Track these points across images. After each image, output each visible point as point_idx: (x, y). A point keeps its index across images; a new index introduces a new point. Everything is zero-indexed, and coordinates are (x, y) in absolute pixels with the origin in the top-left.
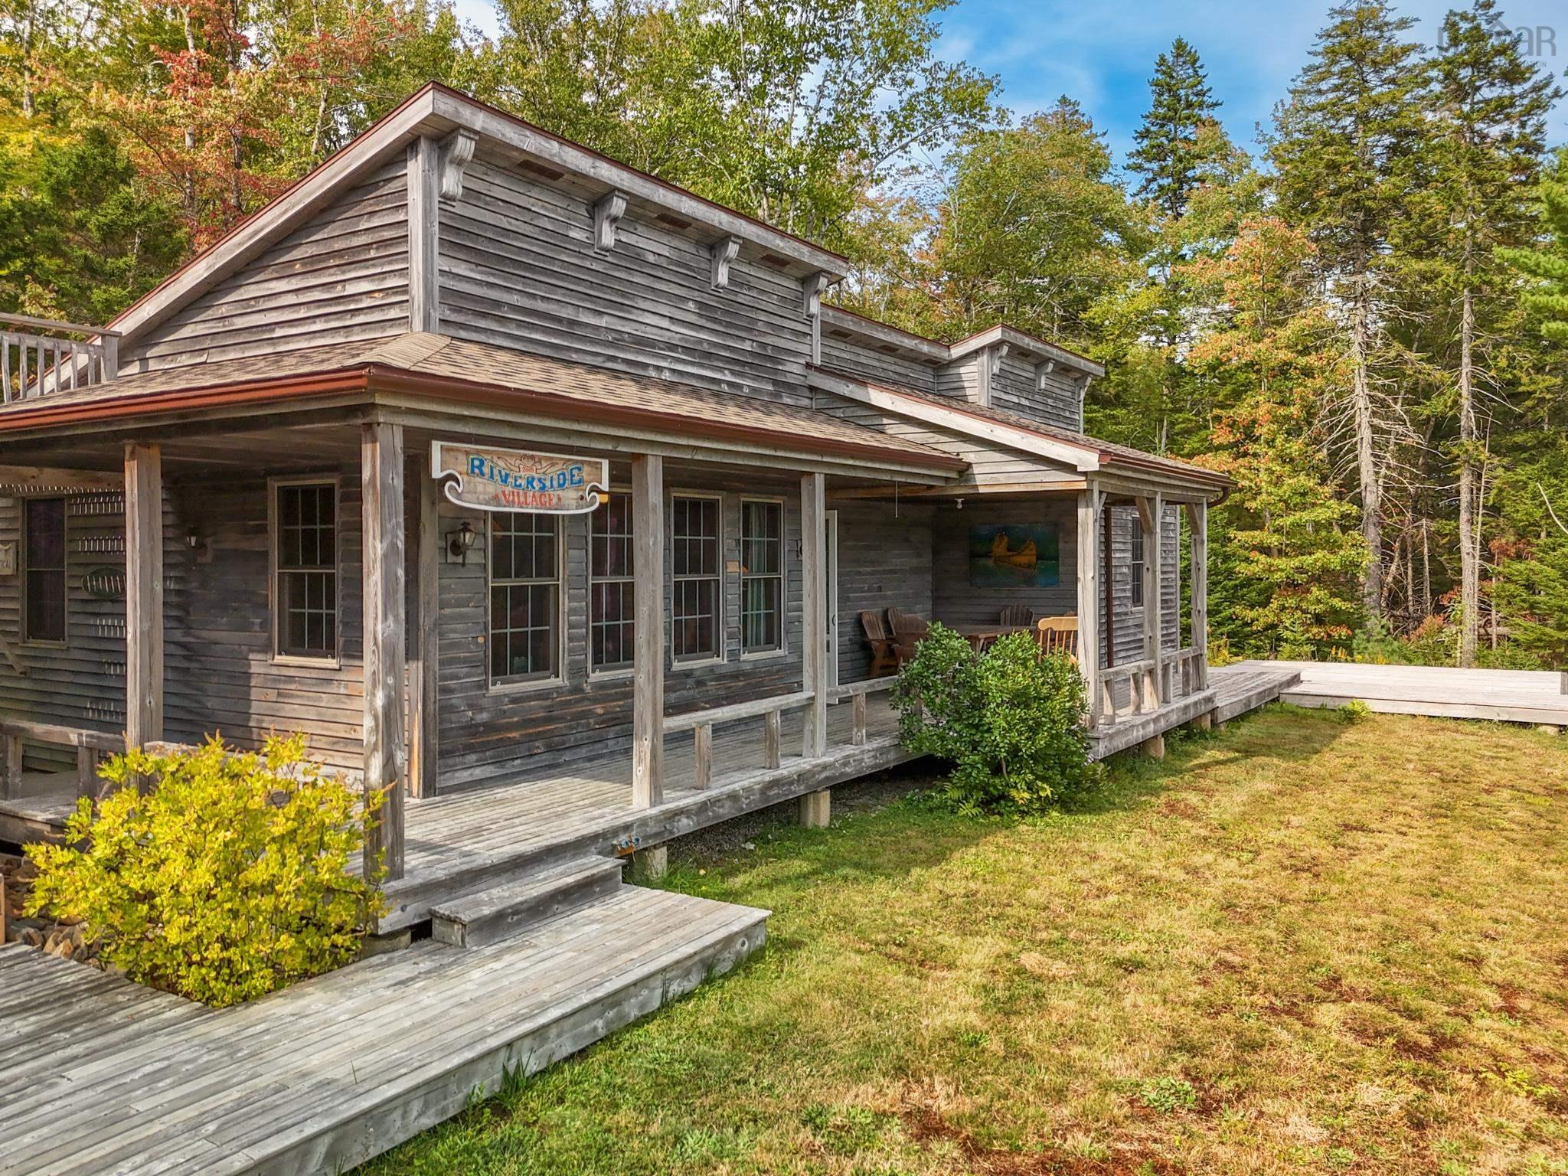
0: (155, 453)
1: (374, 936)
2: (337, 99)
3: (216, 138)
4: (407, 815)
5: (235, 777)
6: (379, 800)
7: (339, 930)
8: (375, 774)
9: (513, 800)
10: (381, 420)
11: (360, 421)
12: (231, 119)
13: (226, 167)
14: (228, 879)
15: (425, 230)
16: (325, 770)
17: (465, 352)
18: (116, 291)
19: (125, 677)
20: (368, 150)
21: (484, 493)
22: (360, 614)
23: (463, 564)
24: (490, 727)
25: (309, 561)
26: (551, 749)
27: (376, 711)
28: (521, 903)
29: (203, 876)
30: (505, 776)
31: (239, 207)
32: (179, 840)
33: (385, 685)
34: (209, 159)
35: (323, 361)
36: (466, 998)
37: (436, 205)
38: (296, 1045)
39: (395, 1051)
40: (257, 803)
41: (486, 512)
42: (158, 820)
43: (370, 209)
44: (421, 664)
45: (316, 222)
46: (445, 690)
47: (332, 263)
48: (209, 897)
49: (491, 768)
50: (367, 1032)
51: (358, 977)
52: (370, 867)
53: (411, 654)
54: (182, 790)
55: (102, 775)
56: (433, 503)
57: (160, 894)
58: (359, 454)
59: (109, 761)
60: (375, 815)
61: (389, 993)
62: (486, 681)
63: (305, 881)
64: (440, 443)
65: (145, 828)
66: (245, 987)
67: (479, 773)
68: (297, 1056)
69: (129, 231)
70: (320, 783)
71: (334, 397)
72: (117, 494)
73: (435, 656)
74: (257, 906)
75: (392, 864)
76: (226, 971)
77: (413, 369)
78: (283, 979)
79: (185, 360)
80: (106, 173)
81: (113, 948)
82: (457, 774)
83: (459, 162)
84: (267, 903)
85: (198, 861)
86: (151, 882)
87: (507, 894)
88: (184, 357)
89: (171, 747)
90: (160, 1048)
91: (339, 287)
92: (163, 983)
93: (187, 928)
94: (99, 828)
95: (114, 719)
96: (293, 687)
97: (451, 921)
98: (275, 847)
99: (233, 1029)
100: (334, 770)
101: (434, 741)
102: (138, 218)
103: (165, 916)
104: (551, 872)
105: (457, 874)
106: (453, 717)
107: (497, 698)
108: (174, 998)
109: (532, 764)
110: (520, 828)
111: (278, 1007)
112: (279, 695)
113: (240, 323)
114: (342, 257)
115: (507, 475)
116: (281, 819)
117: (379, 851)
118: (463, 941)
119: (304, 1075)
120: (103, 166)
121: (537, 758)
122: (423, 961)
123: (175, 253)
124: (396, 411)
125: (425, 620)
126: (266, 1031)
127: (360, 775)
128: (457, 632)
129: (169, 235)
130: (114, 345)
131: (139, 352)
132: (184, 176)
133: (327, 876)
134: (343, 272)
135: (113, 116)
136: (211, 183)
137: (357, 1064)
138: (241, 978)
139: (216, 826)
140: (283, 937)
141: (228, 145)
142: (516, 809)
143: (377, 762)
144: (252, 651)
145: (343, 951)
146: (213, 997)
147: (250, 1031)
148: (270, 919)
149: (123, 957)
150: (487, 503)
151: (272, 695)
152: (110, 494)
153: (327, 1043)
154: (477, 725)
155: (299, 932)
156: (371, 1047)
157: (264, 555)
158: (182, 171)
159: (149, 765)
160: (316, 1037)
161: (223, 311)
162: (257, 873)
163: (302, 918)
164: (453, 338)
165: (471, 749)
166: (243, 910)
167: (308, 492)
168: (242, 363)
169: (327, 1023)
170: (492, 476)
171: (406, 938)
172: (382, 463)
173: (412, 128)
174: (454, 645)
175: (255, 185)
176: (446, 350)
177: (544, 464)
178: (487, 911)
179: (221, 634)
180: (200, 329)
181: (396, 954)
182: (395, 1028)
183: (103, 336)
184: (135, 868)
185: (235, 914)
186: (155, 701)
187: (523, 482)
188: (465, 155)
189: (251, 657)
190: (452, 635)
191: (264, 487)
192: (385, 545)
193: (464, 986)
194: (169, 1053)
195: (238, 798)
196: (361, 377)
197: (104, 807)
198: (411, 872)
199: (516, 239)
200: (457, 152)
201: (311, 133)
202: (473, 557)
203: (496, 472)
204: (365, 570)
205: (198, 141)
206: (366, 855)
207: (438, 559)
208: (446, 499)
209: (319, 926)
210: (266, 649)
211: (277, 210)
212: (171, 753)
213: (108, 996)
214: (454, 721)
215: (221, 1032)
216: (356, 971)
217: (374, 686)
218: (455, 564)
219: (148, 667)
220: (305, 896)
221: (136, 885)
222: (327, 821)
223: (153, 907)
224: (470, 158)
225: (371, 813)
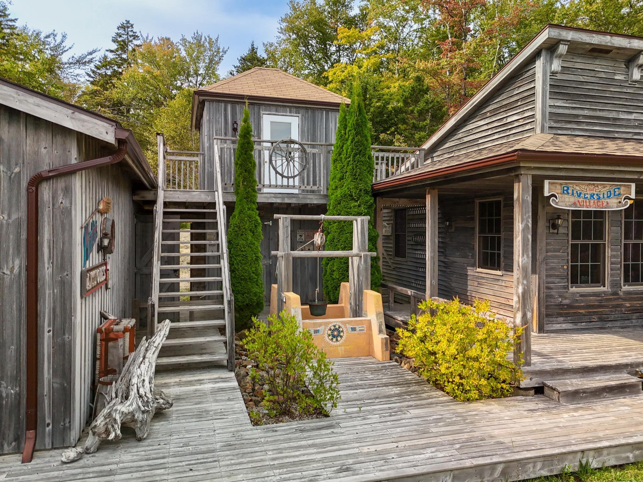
0: (436, 192)
1: (519, 388)
2: (504, 43)
3: (458, 70)
4: (532, 339)
5: (464, 314)
6: (520, 331)
7: (504, 382)
8: (518, 320)
9: (582, 341)
10: (522, 173)
11: (513, 174)
12: (463, 61)
13: (461, 80)
14: (462, 353)
15: (543, 89)
16: (497, 316)
17: (561, 139)
18: (423, 134)
19: (425, 272)
20: (519, 60)
21: (569, 202)
22: (512, 253)
23: (557, 233)
24: (570, 306)
25: (491, 231)
26: (601, 320)
27: (519, 294)
28: (587, 389)
29: (453, 350)
30: (578, 329)
31: (465, 94)
32: (445, 335)
33: (523, 284)
34: (455, 79)
35: (498, 151)
36: (561, 425)
37: (549, 77)
38: (488, 424)
39: (529, 438)
40: (472, 325)
41: (568, 210)
42: (437, 326)
43: (519, 85)
44: (537, 276)
45: (497, 95)
46: (548, 288)
47: (502, 110)
48: (455, 358)
49: (571, 325)
50: (517, 427)
51: (512, 403)
52: (516, 360)
53: (534, 271)
54: (445, 317)
55: (419, 307)
56: (544, 207)
57: (438, 353)
58: (513, 187)
59: (421, 302)
60: (519, 338)
61: (525, 413)
62: (568, 286)
63: (490, 359)
64: (548, 181)
65: (433, 329)
66: (468, 395)
67: (564, 326)
68: (489, 428)
69: (427, 111)
70: (496, 321)
71: (503, 165)
72: (422, 207)
73: (544, 273)
74: (472, 365)
75: (526, 360)
76: (461, 387)
77: (537, 150)
78: (481, 397)
79: (446, 156)
80: (420, 91)
81: (423, 369)
82: (554, 325)
83: (560, 56)
84: (476, 365)
85: (451, 344)
86: (436, 348)
87: (580, 383)
88: (446, 155)
89: (441, 299)
90: (438, 411)
91: (505, 120)
92: (439, 387)
93: (448, 368)
94: (418, 326)
95: (421, 287)
96: (484, 281)
97: (553, 389)
98: (479, 344)
99: (464, 410)
100: (502, 317)
101: (543, 310)
102: (430, 106)
103: (440, 362)
104: (602, 377)
105: (556, 369)
106: (552, 300)
107: (574, 294)
108: (443, 393)
109: (591, 325)
110: (586, 354)
111: (481, 407)
112: (478, 284)
113: (466, 139)
114: (506, 107)
115: (580, 193)
116: (481, 333)
117: (520, 353)
118: (559, 399)
119: (492, 437)
120: (419, 89)
121: (593, 323)
122: (540, 403)
123: (442, 117)
124: (529, 168)
125: (539, 257)
126: (476, 415)
127: (512, 320)
128: (554, 263)
129: (440, 110)
130: (423, 153)
131: (431, 155)
132: (446, 87)
133: (499, 359)
134: (507, 113)
135: (423, 70)
136: (456, 88)
137: (514, 439)
138: (467, 392)
139: (457, 332)
140: (482, 380)
141: (462, 72)
142: (583, 345)
143: (519, 316)
144: (468, 266)
145: (505, 391)
146: (456, 396)
147: (470, 413)
148: (477, 371)
149: (426, 373)
150: (570, 206)
151: (476, 284)
152: (420, 207)
153: (501, 427)
154: (563, 305)
155: (488, 379)
156: (518, 434)
157: (473, 229)
158: (445, 85)
159: (434, 306)
160: (496, 423)
161: (460, 136)
162: (473, 353)
163: (489, 374)
164: (555, 134)
165: (561, 315)
166: (467, 366)
167: (491, 203)
168: (467, 155)
169: (500, 419)
170: (573, 194)
171: (532, 392)
172: (523, 191)
173: (539, 47)
174: (553, 269)
175: (471, 85)
176: (552, 140)
177: (600, 187)
178: (570, 389)
179: (457, 259)
180: (452, 144)
181: (528, 398)
182: (529, 429)
183: (419, 150)
184: (430, 342)
185: (464, 367)
186: (435, 282)
187: (589, 196)
188: (563, 52)
189: (468, 268)
190: (552, 265)
191: (474, 202)
192: (523, 225)
193: (560, 419)
194: (442, 413)
195: (465, 323)
196: (515, 155)
197: (420, 318)
198: (534, 364)
199: (587, 85)
200: (559, 52)
201: (493, 59)
202: (561, 230)
203: (575, 192)
204: (514, 236)
205: (451, 72)
206: (514, 353)
207: (546, 231)
208: (551, 205)
209: (496, 379)
210: (473, 265)
211: (481, 93)
212: (440, 302)
213: (422, 386)
214: (552, 302)
215: (459, 411)
216: (511, 400)
217: (518, 284)
218: (553, 233)
219: (433, 270)
220: (490, 365)
221: (430, 349)
222: (499, 337)
223: (436, 358)
224: (565, 53)
225: (517, 337)
